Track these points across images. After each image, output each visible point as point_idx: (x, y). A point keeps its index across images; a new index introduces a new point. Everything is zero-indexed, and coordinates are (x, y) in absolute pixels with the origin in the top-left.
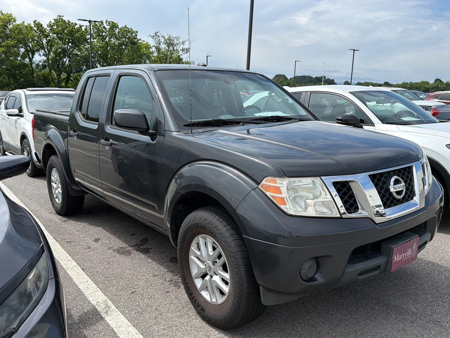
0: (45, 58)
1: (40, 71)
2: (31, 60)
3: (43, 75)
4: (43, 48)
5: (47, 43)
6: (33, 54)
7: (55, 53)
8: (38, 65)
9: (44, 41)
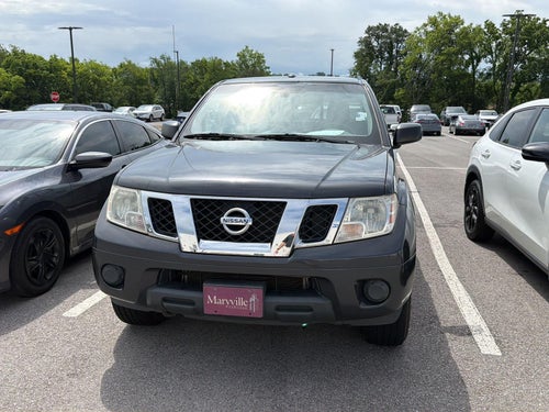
0: (491, 65)
1: (484, 80)
2: (474, 68)
3: (486, 86)
4: (491, 53)
5: (497, 46)
6: (479, 61)
7: (505, 58)
8: (481, 74)
9: (494, 44)
